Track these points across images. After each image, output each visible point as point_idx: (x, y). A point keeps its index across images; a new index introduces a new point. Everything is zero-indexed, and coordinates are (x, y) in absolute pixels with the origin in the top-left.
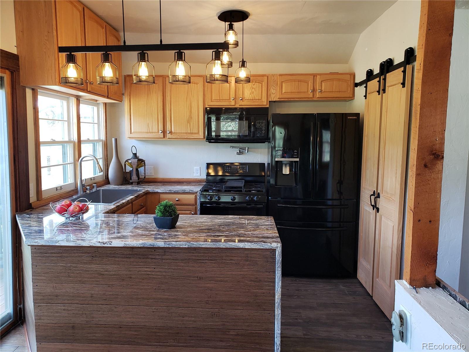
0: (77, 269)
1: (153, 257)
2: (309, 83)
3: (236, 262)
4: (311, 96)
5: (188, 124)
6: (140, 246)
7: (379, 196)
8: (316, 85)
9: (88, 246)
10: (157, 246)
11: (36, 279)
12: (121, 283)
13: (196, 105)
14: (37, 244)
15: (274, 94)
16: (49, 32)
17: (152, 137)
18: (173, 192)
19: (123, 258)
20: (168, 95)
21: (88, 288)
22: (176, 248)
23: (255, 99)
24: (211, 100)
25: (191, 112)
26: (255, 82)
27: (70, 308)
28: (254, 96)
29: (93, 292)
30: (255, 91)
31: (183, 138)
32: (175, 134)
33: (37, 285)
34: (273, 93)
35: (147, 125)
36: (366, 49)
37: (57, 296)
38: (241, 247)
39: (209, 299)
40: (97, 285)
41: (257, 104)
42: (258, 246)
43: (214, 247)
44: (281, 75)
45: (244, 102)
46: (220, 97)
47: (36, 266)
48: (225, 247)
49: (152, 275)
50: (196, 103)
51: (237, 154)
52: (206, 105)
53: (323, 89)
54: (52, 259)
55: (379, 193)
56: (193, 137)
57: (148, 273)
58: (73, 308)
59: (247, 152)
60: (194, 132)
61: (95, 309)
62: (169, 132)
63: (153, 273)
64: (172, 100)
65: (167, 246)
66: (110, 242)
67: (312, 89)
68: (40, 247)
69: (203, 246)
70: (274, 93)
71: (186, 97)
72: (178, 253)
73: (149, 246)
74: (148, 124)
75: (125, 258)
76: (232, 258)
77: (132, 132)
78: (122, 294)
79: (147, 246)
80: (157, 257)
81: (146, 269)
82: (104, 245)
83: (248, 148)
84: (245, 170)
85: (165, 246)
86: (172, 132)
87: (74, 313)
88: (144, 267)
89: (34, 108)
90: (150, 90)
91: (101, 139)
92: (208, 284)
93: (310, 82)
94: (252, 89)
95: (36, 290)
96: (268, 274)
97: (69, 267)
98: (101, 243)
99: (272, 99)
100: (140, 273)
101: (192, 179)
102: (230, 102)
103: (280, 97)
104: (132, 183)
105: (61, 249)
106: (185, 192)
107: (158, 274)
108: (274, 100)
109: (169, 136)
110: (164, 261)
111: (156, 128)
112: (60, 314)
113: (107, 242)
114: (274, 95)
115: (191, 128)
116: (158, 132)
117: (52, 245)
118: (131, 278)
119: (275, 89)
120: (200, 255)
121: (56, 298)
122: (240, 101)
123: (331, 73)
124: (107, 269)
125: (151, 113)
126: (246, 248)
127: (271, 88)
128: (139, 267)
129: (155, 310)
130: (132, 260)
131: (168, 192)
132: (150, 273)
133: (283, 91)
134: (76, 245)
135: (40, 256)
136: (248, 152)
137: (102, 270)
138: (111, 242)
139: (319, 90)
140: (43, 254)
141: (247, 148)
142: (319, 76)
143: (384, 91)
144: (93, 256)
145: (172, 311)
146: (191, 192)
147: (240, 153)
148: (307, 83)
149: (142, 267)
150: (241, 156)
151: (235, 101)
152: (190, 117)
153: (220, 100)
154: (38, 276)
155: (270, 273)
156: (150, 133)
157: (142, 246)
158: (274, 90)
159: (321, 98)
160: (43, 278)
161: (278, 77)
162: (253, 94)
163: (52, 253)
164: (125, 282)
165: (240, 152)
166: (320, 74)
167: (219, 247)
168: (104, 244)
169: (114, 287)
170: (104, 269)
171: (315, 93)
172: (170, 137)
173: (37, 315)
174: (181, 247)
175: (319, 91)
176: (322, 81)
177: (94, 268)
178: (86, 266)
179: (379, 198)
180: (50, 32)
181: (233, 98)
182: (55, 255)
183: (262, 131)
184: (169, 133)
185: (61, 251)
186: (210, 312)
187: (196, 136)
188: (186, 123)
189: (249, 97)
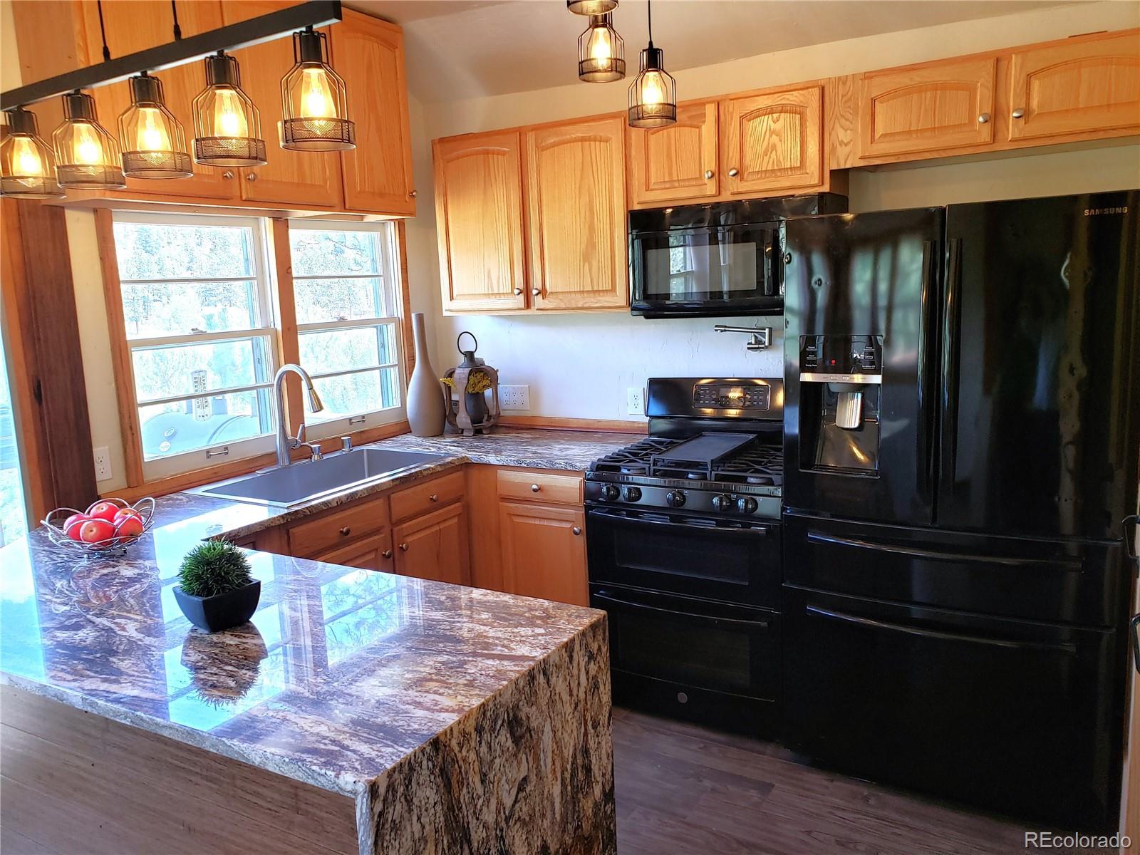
2: (975, 89)
3: (270, 807)
4: (985, 135)
5: (587, 264)
8: (1007, 94)
13: (604, 205)
15: (846, 145)
17: (499, 307)
18: (525, 466)
20: (533, 183)
23: (780, 170)
24: (647, 185)
25: (592, 227)
26: (781, 112)
28: (779, 161)
30: (781, 141)
31: (574, 306)
32: (554, 296)
34: (842, 141)
35: (486, 274)
42: (300, 774)
44: (869, 76)
45: (746, 183)
46: (670, 174)
50: (604, 201)
51: (749, 348)
52: (635, 202)
53: (1035, 103)
56: (600, 302)
59: (767, 343)
60: (601, 289)
62: (539, 291)
64: (544, 197)
67: (988, 109)
70: (845, 141)
71: (578, 185)
74: (489, 271)
77: (455, 296)
83: (771, 329)
84: (761, 400)
86: (546, 291)
90: (489, 174)
91: (396, 316)
93: (979, 84)
94: (771, 136)
101: (623, 424)
102: (702, 187)
103: (868, 154)
106: (554, 467)
108: (848, 166)
109: (538, 301)
111: (507, 282)
114: (847, 149)
115: (593, 274)
116: (513, 292)
119: (851, 126)
122: (734, 178)
125: (494, 239)
127: (837, 125)
131: (512, 464)
133: (880, 131)
139: (1019, 110)
141: (767, 331)
142: (1020, 57)
146: (569, 469)
147: (760, 345)
148: (971, 91)
151: (718, 182)
152: (591, 245)
153: (671, 184)
156: (494, 297)
158: (846, 131)
159: (1024, 140)
161: (861, 82)
162: (774, 152)
165: (757, 343)
166: (1023, 50)
171: (1000, 124)
172: (540, 306)
175: (1017, 114)
176: (1029, 76)
181: (710, 174)
184: (539, 294)
187: (607, 300)
188: (582, 264)
189: (761, 165)
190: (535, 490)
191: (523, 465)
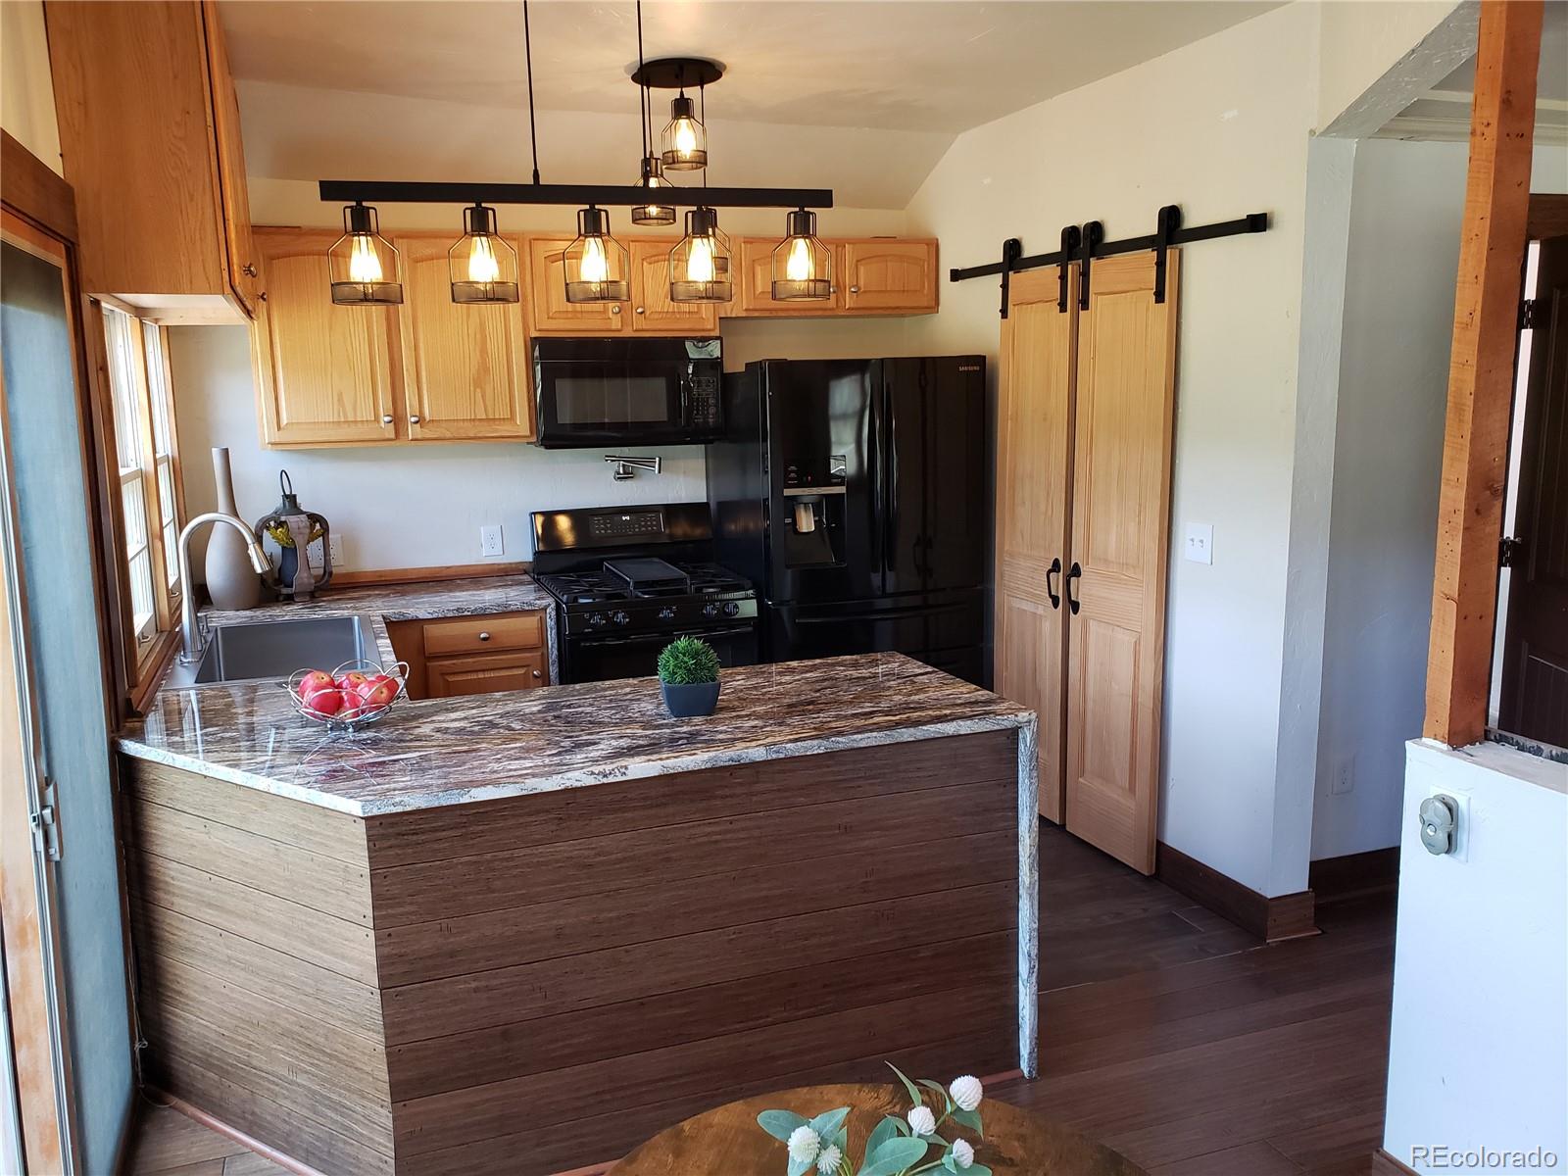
0: (512, 864)
1: (727, 792)
3: (930, 773)
4: (831, 303)
5: (478, 390)
6: (703, 767)
7: (1076, 571)
8: (844, 273)
9: (560, 788)
10: (748, 761)
11: (384, 917)
12: (642, 879)
13: (499, 329)
14: (399, 809)
16: (188, 113)
17: (356, 438)
18: (469, 614)
19: (644, 808)
21: (549, 912)
22: (795, 757)
24: (548, 314)
25: (484, 351)
27: (495, 982)
29: (562, 922)
31: (464, 436)
32: (435, 424)
33: (390, 935)
35: (336, 399)
36: (987, 181)
37: (452, 954)
38: (951, 733)
39: (869, 879)
40: (571, 900)
41: (687, 326)
43: (888, 742)
44: (750, 241)
45: (649, 322)
47: (385, 877)
48: (913, 739)
49: (726, 841)
50: (499, 325)
51: (617, 478)
52: (535, 329)
53: (862, 283)
54: (436, 846)
55: (1076, 564)
56: (496, 431)
57: (715, 838)
58: (504, 981)
59: (657, 472)
60: (497, 417)
61: (568, 970)
62: (416, 419)
63: (729, 836)
65: (774, 756)
66: (622, 767)
67: (835, 284)
68: (397, 819)
69: (863, 744)
72: (790, 771)
73: (727, 764)
74: (340, 395)
75: (651, 807)
76: (919, 765)
77: (282, 426)
78: (645, 909)
79: (722, 764)
80: (738, 790)
81: (709, 829)
82: (605, 781)
83: (660, 459)
84: (655, 526)
85: (770, 758)
86: (424, 419)
87: (506, 994)
88: (704, 824)
89: (101, 369)
91: (166, 453)
92: (865, 839)
95: (386, 950)
96: (1001, 790)
97: (489, 862)
98: (598, 774)
99: (726, 313)
100: (693, 842)
101: (479, 568)
102: (606, 321)
103: (751, 307)
104: (290, 599)
105: (463, 812)
106: (509, 609)
107: (742, 836)
108: (734, 315)
109: (413, 431)
110: (754, 799)
111: (368, 408)
112: (464, 1006)
113: (613, 770)
115: (488, 403)
116: (377, 419)
117: (448, 804)
118: (668, 860)
119: (735, 281)
120: (844, 768)
121: (450, 960)
122: (638, 316)
123: (877, 239)
124: (601, 846)
125: (348, 356)
126: (962, 733)
128: (689, 827)
129: (734, 936)
130: (670, 810)
131: (450, 614)
132: (719, 837)
133: (757, 290)
134: (525, 793)
135: (398, 846)
136: (659, 472)
137: (586, 853)
138: (626, 768)
139: (853, 286)
140: (406, 837)
141: (656, 460)
142: (851, 246)
143: (1084, 303)
144: (561, 819)
145: (778, 929)
146: (528, 608)
147: (627, 475)
149: (699, 825)
150: (629, 483)
151: (622, 317)
152: (484, 369)
153: (574, 315)
154: (392, 907)
155: (1007, 788)
156: (346, 426)
157: (709, 765)
159: (857, 309)
160: (409, 908)
161: (743, 245)
163: (435, 830)
164: (651, 875)
165: (625, 473)
166: (854, 242)
167: (898, 740)
168: (605, 776)
169: (620, 894)
170: (593, 848)
171: (840, 295)
172: (419, 437)
173: (394, 1023)
174: (808, 753)
175: (853, 290)
176: (858, 261)
177: (565, 851)
178: (541, 849)
179: (1080, 575)
180: (191, 112)
181: (616, 309)
182: (444, 833)
183: (707, 410)
184: (416, 422)
185: (465, 820)
186: (873, 913)
187: (505, 429)
188: (472, 388)
189: (663, 307)
190: (485, 639)
191: (466, 613)
